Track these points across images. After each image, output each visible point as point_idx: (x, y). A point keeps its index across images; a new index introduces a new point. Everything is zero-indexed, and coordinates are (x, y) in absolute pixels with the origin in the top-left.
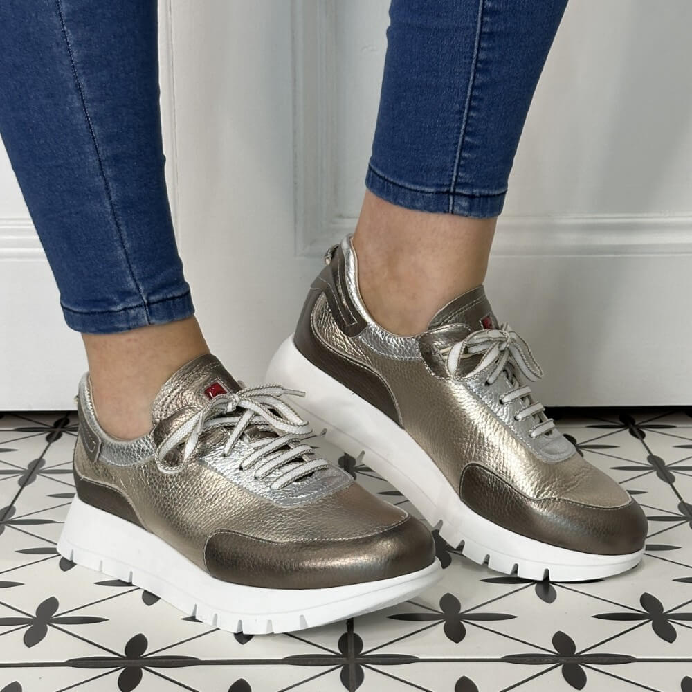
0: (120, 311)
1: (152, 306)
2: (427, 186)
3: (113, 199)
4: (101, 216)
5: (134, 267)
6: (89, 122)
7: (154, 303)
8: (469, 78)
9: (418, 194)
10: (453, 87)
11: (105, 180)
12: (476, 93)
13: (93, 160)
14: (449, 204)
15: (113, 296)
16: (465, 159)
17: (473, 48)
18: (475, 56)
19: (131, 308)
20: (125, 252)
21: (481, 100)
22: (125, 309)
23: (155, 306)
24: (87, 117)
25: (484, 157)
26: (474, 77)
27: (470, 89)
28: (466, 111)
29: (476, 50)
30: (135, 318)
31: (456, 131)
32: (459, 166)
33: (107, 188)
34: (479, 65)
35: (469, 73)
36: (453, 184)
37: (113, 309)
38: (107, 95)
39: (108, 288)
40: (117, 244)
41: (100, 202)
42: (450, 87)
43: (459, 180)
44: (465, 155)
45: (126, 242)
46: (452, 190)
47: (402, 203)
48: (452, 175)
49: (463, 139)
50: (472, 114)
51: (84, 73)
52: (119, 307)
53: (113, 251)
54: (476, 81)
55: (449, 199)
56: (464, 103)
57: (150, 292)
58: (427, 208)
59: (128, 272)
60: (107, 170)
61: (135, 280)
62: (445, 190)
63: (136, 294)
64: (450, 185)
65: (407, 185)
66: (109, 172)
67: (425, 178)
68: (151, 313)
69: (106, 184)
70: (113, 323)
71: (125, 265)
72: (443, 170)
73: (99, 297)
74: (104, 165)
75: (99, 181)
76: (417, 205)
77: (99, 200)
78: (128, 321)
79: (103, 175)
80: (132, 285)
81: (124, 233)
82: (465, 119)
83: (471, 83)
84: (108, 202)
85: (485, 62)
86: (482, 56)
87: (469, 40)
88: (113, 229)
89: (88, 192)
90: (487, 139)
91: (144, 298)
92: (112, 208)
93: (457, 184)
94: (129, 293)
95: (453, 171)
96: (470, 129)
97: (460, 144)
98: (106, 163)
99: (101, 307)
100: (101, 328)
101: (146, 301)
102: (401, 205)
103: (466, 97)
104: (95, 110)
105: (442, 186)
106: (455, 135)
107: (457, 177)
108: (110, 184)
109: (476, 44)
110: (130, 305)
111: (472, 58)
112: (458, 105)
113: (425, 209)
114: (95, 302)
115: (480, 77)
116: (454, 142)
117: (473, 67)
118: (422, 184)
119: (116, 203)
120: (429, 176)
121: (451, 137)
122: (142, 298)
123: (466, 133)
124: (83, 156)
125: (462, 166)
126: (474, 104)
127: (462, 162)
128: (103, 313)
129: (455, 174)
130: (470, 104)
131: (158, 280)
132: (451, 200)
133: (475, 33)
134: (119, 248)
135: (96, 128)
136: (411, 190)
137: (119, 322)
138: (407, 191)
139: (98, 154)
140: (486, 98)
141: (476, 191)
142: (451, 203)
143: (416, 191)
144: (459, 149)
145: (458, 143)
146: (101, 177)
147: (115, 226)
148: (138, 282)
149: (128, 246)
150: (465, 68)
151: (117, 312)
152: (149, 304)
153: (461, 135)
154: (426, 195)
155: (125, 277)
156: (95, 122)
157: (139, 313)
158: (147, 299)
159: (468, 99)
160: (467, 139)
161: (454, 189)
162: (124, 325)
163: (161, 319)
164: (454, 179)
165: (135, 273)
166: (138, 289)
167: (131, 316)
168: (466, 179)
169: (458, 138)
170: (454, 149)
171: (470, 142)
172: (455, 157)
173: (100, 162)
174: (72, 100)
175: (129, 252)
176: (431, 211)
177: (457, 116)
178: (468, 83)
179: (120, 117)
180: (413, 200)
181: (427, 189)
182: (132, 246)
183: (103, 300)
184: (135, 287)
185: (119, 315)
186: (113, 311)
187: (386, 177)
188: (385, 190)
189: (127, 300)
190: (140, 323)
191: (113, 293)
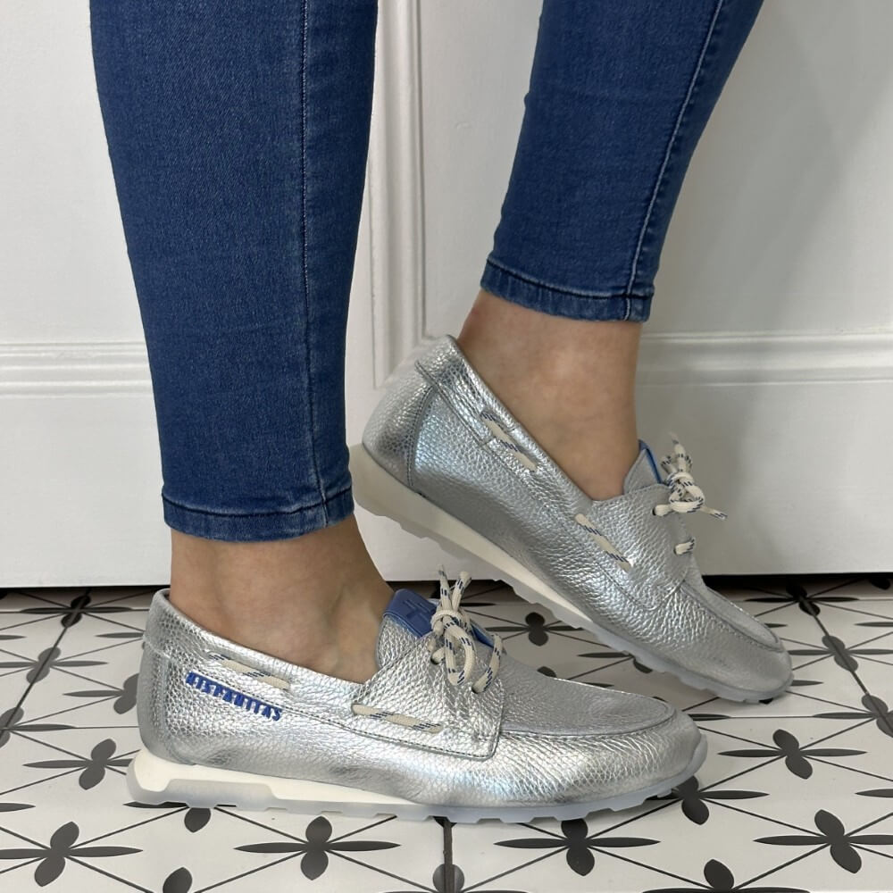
0: (294, 512)
2: (601, 290)
3: (312, 371)
4: (295, 393)
5: (317, 455)
6: (305, 275)
7: (333, 498)
8: (664, 158)
9: (590, 300)
11: (308, 347)
14: (626, 309)
15: (287, 493)
16: (643, 254)
18: (675, 132)
19: (309, 508)
20: (313, 438)
21: (667, 183)
22: (300, 510)
23: (330, 503)
24: (304, 269)
26: (670, 157)
27: (662, 171)
28: (654, 198)
30: (314, 520)
31: (639, 221)
32: (639, 262)
33: (308, 359)
34: (675, 143)
35: (665, 153)
36: (631, 284)
37: (286, 509)
39: (283, 484)
40: (306, 428)
41: (298, 375)
43: (638, 281)
44: (645, 249)
45: (315, 424)
46: (629, 292)
47: (566, 312)
48: (630, 275)
49: (646, 231)
50: (659, 200)
51: (314, 213)
52: (295, 508)
53: (300, 437)
54: (669, 162)
55: (626, 303)
56: (654, 188)
57: (328, 485)
58: (597, 317)
59: (312, 462)
60: (312, 335)
61: (317, 473)
62: (622, 292)
63: (315, 490)
64: (626, 287)
65: (575, 291)
66: (313, 338)
67: (597, 282)
68: (329, 512)
69: (308, 353)
70: (281, 528)
71: (309, 454)
72: (619, 269)
73: (268, 495)
74: (310, 329)
75: (301, 350)
76: (587, 314)
77: (297, 373)
78: (302, 525)
79: (306, 341)
80: (314, 476)
81: (316, 413)
82: (651, 207)
83: (665, 165)
84: (306, 375)
85: (680, 139)
86: (684, 132)
88: (306, 409)
89: (286, 364)
91: (323, 494)
92: (310, 383)
93: (636, 285)
94: (307, 490)
95: (631, 269)
96: (655, 219)
97: (641, 237)
98: (312, 327)
99: (267, 507)
100: (263, 534)
101: (324, 497)
102: (564, 315)
103: (656, 181)
104: (315, 259)
105: (619, 288)
106: (637, 227)
107: (636, 276)
108: (311, 353)
109: (679, 119)
110: (309, 505)
111: (671, 135)
112: (644, 192)
113: (597, 318)
114: (260, 501)
115: (677, 157)
116: (636, 234)
117: (671, 146)
118: (593, 289)
119: (313, 376)
120: (602, 278)
121: (633, 229)
122: (320, 494)
123: (650, 224)
125: (643, 263)
126: (662, 189)
127: (641, 258)
128: (268, 515)
129: (634, 272)
130: (659, 189)
132: (629, 305)
133: (681, 105)
134: (308, 433)
135: (310, 282)
136: (580, 296)
137: (292, 527)
138: (573, 298)
141: (647, 291)
142: (629, 308)
143: (588, 297)
144: (640, 243)
145: (638, 237)
146: (304, 344)
147: (308, 405)
148: (320, 475)
149: (316, 429)
150: (662, 147)
151: (288, 513)
152: (328, 500)
153: (644, 227)
154: (601, 301)
155: (307, 469)
156: (311, 274)
157: (316, 514)
158: (326, 494)
159: (658, 183)
160: (650, 230)
161: (632, 289)
162: (293, 530)
163: (336, 519)
164: (633, 278)
165: (318, 462)
166: (318, 482)
167: (308, 518)
168: (642, 277)
169: (640, 230)
170: (634, 243)
171: (652, 235)
172: (634, 253)
174: (292, 247)
175: (316, 438)
176: (603, 319)
177: (644, 204)
178: (661, 165)
180: (581, 308)
181: (601, 294)
182: (320, 429)
183: (273, 499)
184: (316, 481)
185: (292, 517)
186: (284, 513)
187: (542, 283)
188: (540, 299)
189: (304, 498)
190: (316, 526)
191: (287, 490)
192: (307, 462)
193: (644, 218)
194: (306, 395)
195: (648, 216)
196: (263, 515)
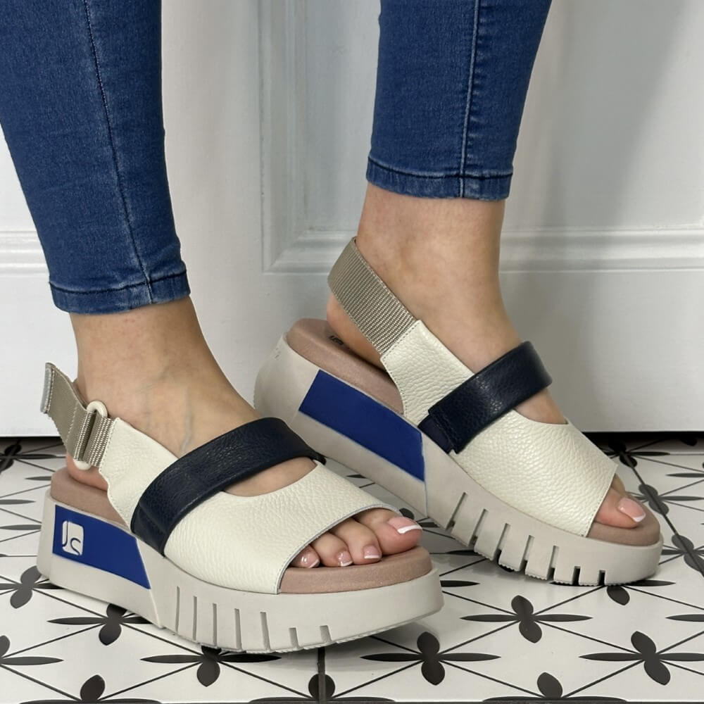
0: (121, 289)
1: (154, 284)
2: (435, 171)
3: (120, 170)
4: (107, 188)
5: (137, 242)
6: (101, 88)
7: (156, 281)
8: (470, 55)
9: (427, 180)
10: (455, 65)
11: (113, 150)
12: (478, 71)
13: (102, 129)
14: (460, 187)
15: (115, 273)
16: (472, 139)
17: (472, 24)
18: (474, 32)
19: (134, 286)
20: (130, 227)
21: (484, 77)
22: (127, 287)
23: (156, 283)
24: (99, 82)
25: (490, 137)
26: (476, 54)
27: (472, 67)
28: (470, 90)
29: (475, 26)
30: (138, 297)
31: (461, 111)
32: (467, 147)
33: (115, 159)
34: (480, 42)
35: (470, 50)
36: (462, 166)
37: (114, 287)
38: (121, 59)
39: (109, 265)
40: (122, 217)
41: (108, 172)
42: (452, 66)
43: (468, 163)
44: (472, 135)
45: (131, 215)
46: (461, 172)
47: (410, 191)
48: (460, 158)
49: (469, 119)
50: (475, 92)
51: (100, 36)
52: (121, 285)
53: (117, 224)
54: (478, 57)
55: (459, 183)
56: (467, 82)
57: (153, 268)
58: (437, 194)
59: (132, 247)
60: (116, 139)
61: (138, 257)
62: (455, 173)
63: (138, 271)
64: (458, 169)
65: (414, 172)
66: (117, 142)
67: (432, 164)
68: (153, 291)
69: (114, 153)
70: (114, 302)
71: (129, 241)
72: (450, 153)
73: (100, 275)
74: (114, 133)
75: (107, 151)
76: (426, 192)
77: (106, 170)
78: (129, 300)
79: (111, 144)
80: (135, 260)
81: (129, 206)
82: (469, 98)
83: (472, 61)
84: (115, 173)
85: (486, 38)
86: (482, 31)
87: (467, 16)
88: (119, 202)
89: (96, 163)
90: (492, 118)
91: (147, 275)
93: (467, 167)
94: (132, 271)
95: (460, 153)
96: (475, 108)
97: (466, 124)
98: (116, 132)
99: (100, 286)
100: (101, 308)
101: (148, 279)
102: (409, 194)
103: (469, 76)
104: (108, 75)
105: (451, 169)
106: (460, 116)
107: (466, 159)
108: (118, 154)
109: (475, 20)
110: (133, 283)
111: (472, 34)
112: (461, 85)
113: (435, 196)
114: (95, 280)
115: (482, 54)
116: (459, 123)
117: (474, 44)
118: (429, 170)
119: (122, 174)
120: (436, 160)
121: (455, 117)
122: (145, 275)
123: (471, 113)
124: (92, 125)
125: (470, 147)
126: (477, 82)
127: (469, 143)
128: (102, 292)
129: (463, 155)
130: (473, 82)
131: (159, 257)
132: (462, 184)
133: (473, 8)
134: (124, 222)
135: (107, 94)
136: (418, 177)
137: (121, 301)
138: (414, 179)
139: (108, 122)
140: (489, 75)
141: (486, 172)
142: (462, 186)
143: (425, 177)
144: (465, 130)
145: (463, 124)
146: (109, 146)
147: (121, 199)
148: (141, 259)
149: (132, 219)
150: (465, 45)
151: (117, 290)
152: (151, 282)
153: (466, 115)
154: (435, 180)
155: (128, 253)
156: (107, 88)
157: (141, 291)
158: (150, 277)
159: (471, 77)
160: (473, 119)
161: (464, 171)
162: (123, 305)
163: (163, 298)
164: (463, 161)
165: (139, 248)
166: (141, 265)
167: (133, 294)
168: (475, 160)
169: (463, 118)
170: (460, 130)
171: (475, 122)
172: (462, 139)
173: (109, 130)
174: (85, 64)
175: (133, 227)
176: (441, 197)
177: (461, 96)
178: (470, 61)
179: (132, 83)
180: (421, 187)
181: (435, 174)
182: (136, 220)
183: (104, 278)
184: (138, 264)
185: (121, 294)
186: (114, 290)
187: (391, 167)
188: (391, 181)
189: (129, 278)
190: (142, 302)
191: (114, 270)
192: (126, 248)
193: (464, 108)
194: (117, 190)
195: (468, 106)
196: (98, 292)
